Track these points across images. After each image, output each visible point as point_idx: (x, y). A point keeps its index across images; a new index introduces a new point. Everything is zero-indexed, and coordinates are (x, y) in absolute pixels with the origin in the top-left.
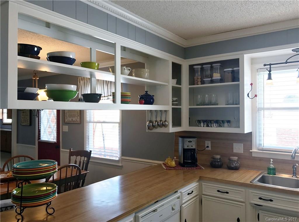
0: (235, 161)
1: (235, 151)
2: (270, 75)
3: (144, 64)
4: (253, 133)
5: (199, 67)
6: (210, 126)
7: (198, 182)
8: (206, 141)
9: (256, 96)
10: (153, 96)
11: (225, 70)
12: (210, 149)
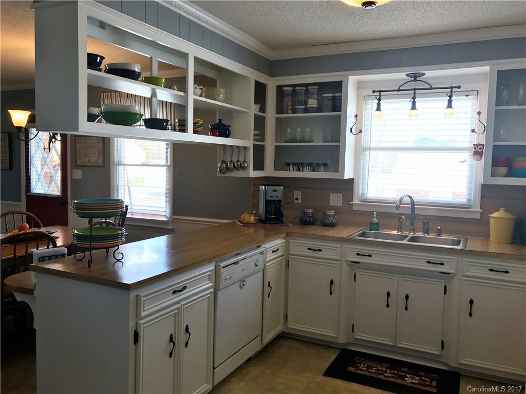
0: (330, 215)
1: (332, 203)
2: (379, 104)
3: (216, 80)
4: (354, 180)
5: (290, 89)
6: (301, 170)
7: (284, 238)
8: (295, 192)
9: (361, 131)
10: (229, 126)
11: (324, 95)
12: (299, 201)
